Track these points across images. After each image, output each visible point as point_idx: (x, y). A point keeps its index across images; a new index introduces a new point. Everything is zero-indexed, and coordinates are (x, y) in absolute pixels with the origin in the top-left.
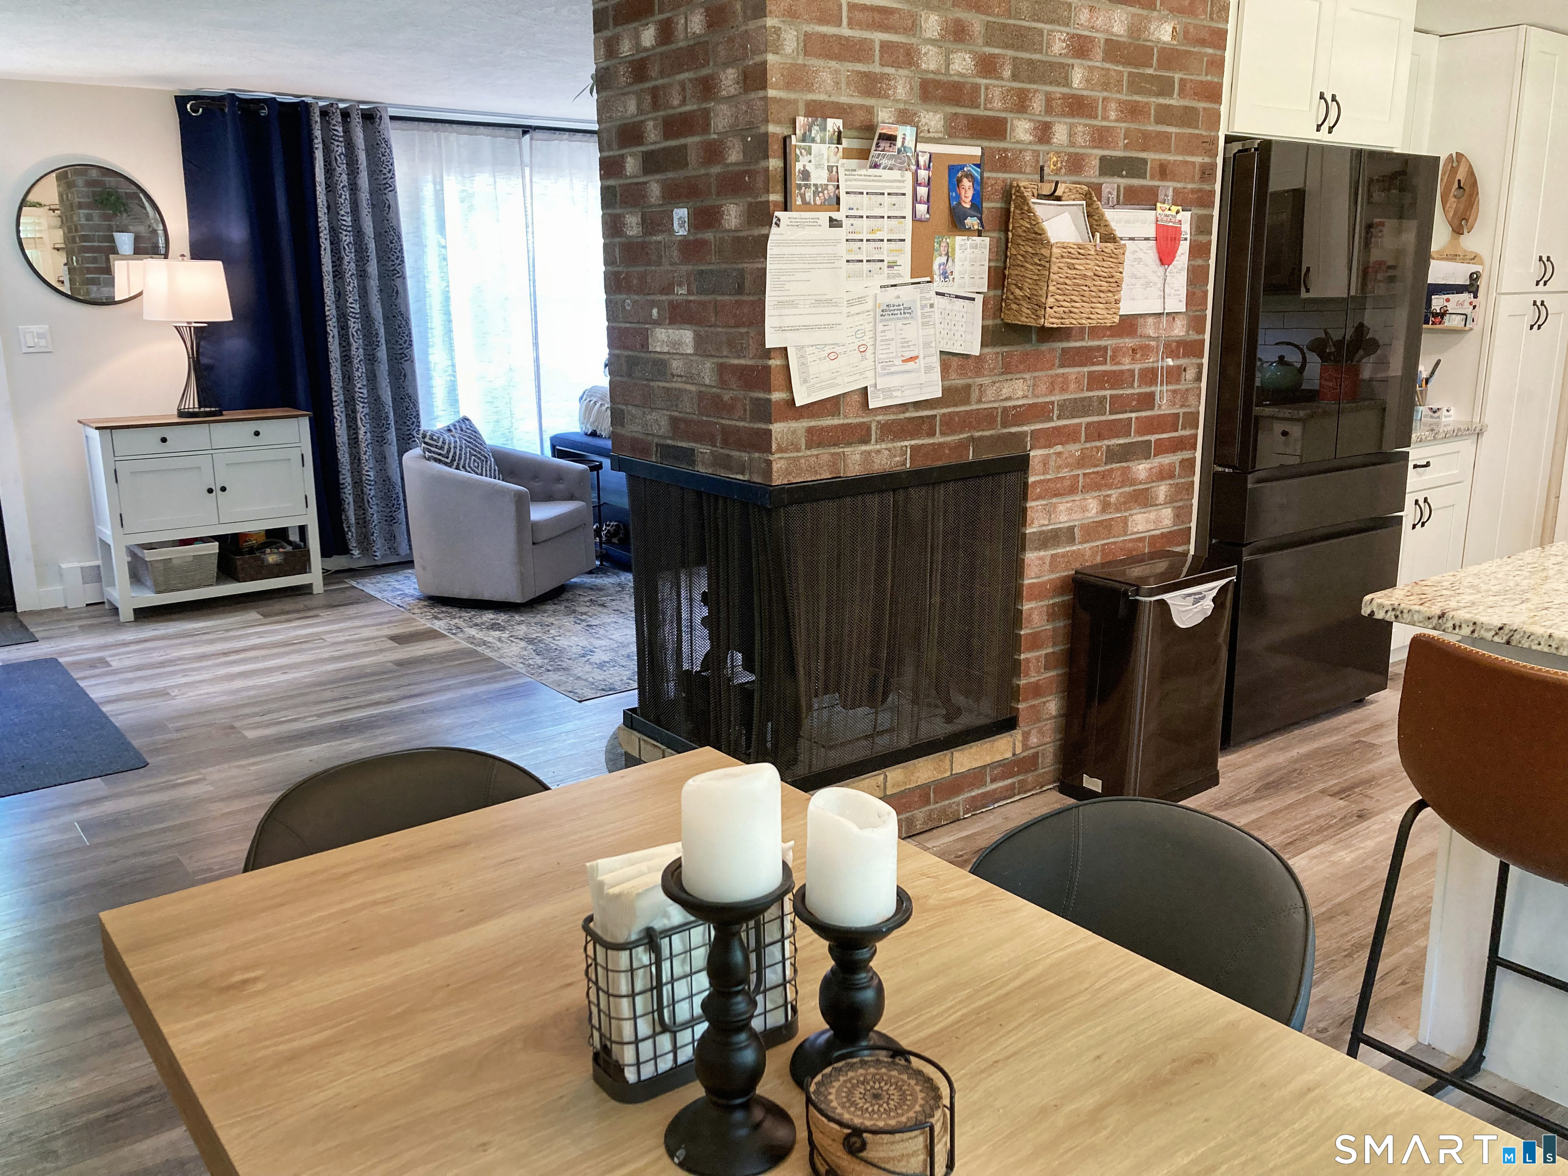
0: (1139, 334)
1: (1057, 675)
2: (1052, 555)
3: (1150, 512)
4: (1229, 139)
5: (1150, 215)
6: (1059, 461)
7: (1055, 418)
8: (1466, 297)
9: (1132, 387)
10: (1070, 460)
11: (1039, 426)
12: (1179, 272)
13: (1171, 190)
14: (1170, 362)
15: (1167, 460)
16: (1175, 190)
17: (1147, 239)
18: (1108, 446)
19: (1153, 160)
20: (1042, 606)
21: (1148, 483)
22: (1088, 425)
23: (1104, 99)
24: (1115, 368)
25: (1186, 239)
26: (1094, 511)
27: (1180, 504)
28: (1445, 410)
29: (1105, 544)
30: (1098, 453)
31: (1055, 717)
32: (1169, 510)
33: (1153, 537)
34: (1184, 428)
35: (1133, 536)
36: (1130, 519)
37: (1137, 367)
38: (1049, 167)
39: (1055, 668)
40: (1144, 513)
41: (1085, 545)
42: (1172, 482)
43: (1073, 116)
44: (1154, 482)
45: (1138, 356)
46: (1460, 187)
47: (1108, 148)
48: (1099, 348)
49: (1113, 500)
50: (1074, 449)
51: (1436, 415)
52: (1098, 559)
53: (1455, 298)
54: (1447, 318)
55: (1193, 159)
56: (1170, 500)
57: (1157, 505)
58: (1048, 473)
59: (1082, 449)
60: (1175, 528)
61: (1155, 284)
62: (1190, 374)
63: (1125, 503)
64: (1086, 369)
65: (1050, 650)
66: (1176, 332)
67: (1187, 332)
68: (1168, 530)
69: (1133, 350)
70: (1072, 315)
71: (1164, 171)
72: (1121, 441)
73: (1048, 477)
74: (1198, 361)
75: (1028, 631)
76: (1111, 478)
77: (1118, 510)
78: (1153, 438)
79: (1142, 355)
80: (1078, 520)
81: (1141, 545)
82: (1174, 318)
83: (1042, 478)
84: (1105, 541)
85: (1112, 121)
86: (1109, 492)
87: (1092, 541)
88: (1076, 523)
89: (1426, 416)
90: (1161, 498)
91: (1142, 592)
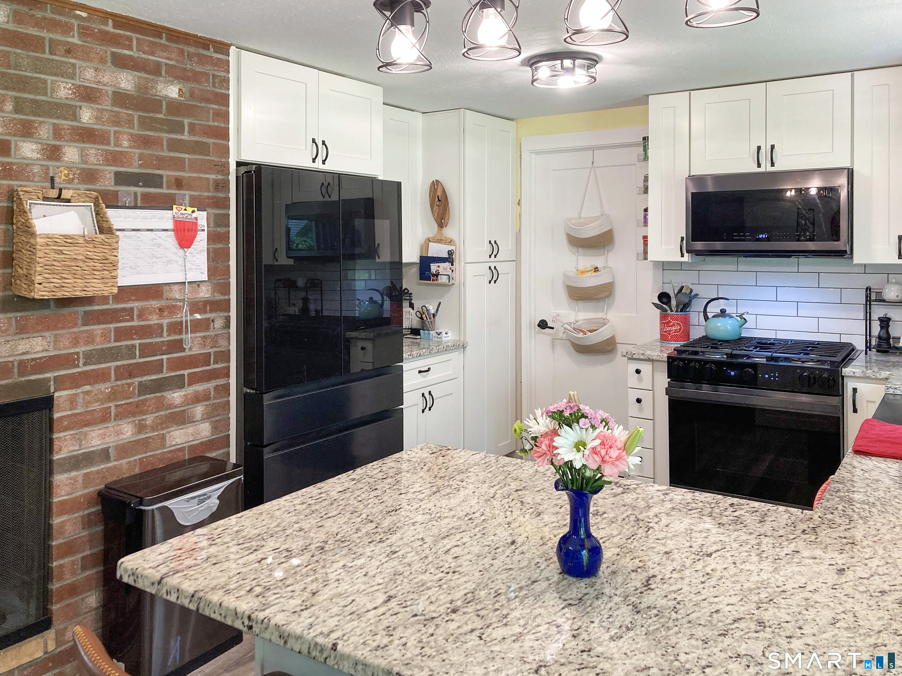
0: (164, 297)
1: (97, 573)
2: (85, 474)
3: (188, 427)
4: (239, 164)
5: (168, 214)
6: (88, 398)
7: (81, 365)
8: (447, 265)
9: (161, 335)
10: (101, 397)
11: (62, 373)
12: (200, 252)
13: (187, 197)
14: (198, 316)
15: (200, 387)
16: (191, 196)
17: (166, 230)
18: (140, 382)
19: (168, 176)
20: (76, 518)
21: (185, 406)
22: (117, 368)
23: (115, 132)
24: (142, 323)
25: (203, 230)
26: (130, 433)
27: (218, 418)
28: (444, 333)
29: (144, 458)
30: (129, 388)
31: (97, 609)
32: (207, 425)
33: (190, 447)
34: (216, 362)
35: (172, 448)
36: (168, 435)
37: (165, 322)
38: (60, 177)
39: (94, 567)
40: (182, 429)
41: (121, 461)
42: (208, 403)
43: (84, 142)
44: (189, 405)
45: (166, 313)
46: (439, 200)
47: (122, 166)
48: (124, 310)
49: (149, 422)
50: (105, 387)
51: (440, 336)
52: (137, 471)
53: (442, 265)
54: (439, 277)
55: (207, 176)
56: (206, 417)
57: (194, 422)
58: (75, 409)
59: (112, 387)
60: (214, 437)
61: (176, 262)
62: (219, 323)
63: (161, 424)
64: (112, 326)
65: (88, 552)
66: (202, 295)
67: (213, 294)
68: (207, 439)
69: (160, 310)
70: (64, 289)
71: (179, 183)
72: (154, 377)
73: (76, 411)
74: (226, 314)
75: (61, 541)
76: (145, 405)
77: (153, 429)
78: (186, 372)
79: (169, 313)
80: (113, 442)
81: (180, 454)
82: (199, 285)
83: (69, 413)
84: (144, 455)
85: (124, 148)
86: (144, 417)
87: (129, 457)
88: (111, 445)
89: (435, 337)
90: (198, 416)
91: (144, 502)
